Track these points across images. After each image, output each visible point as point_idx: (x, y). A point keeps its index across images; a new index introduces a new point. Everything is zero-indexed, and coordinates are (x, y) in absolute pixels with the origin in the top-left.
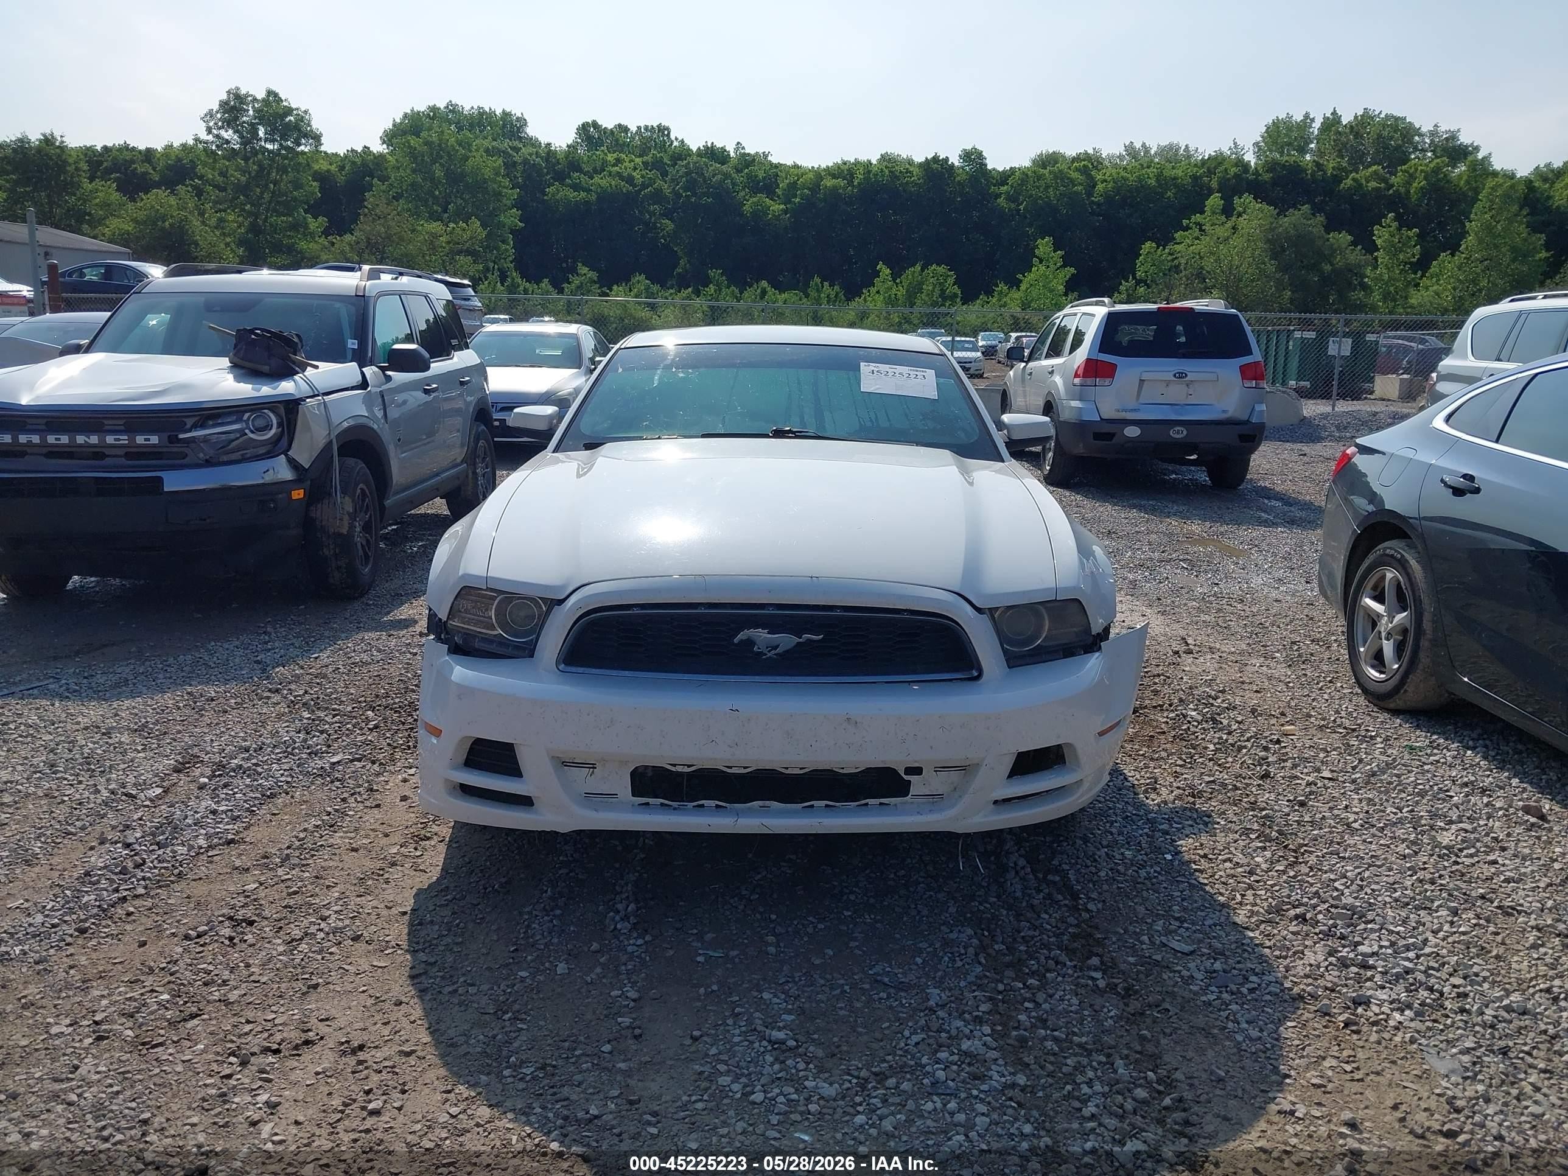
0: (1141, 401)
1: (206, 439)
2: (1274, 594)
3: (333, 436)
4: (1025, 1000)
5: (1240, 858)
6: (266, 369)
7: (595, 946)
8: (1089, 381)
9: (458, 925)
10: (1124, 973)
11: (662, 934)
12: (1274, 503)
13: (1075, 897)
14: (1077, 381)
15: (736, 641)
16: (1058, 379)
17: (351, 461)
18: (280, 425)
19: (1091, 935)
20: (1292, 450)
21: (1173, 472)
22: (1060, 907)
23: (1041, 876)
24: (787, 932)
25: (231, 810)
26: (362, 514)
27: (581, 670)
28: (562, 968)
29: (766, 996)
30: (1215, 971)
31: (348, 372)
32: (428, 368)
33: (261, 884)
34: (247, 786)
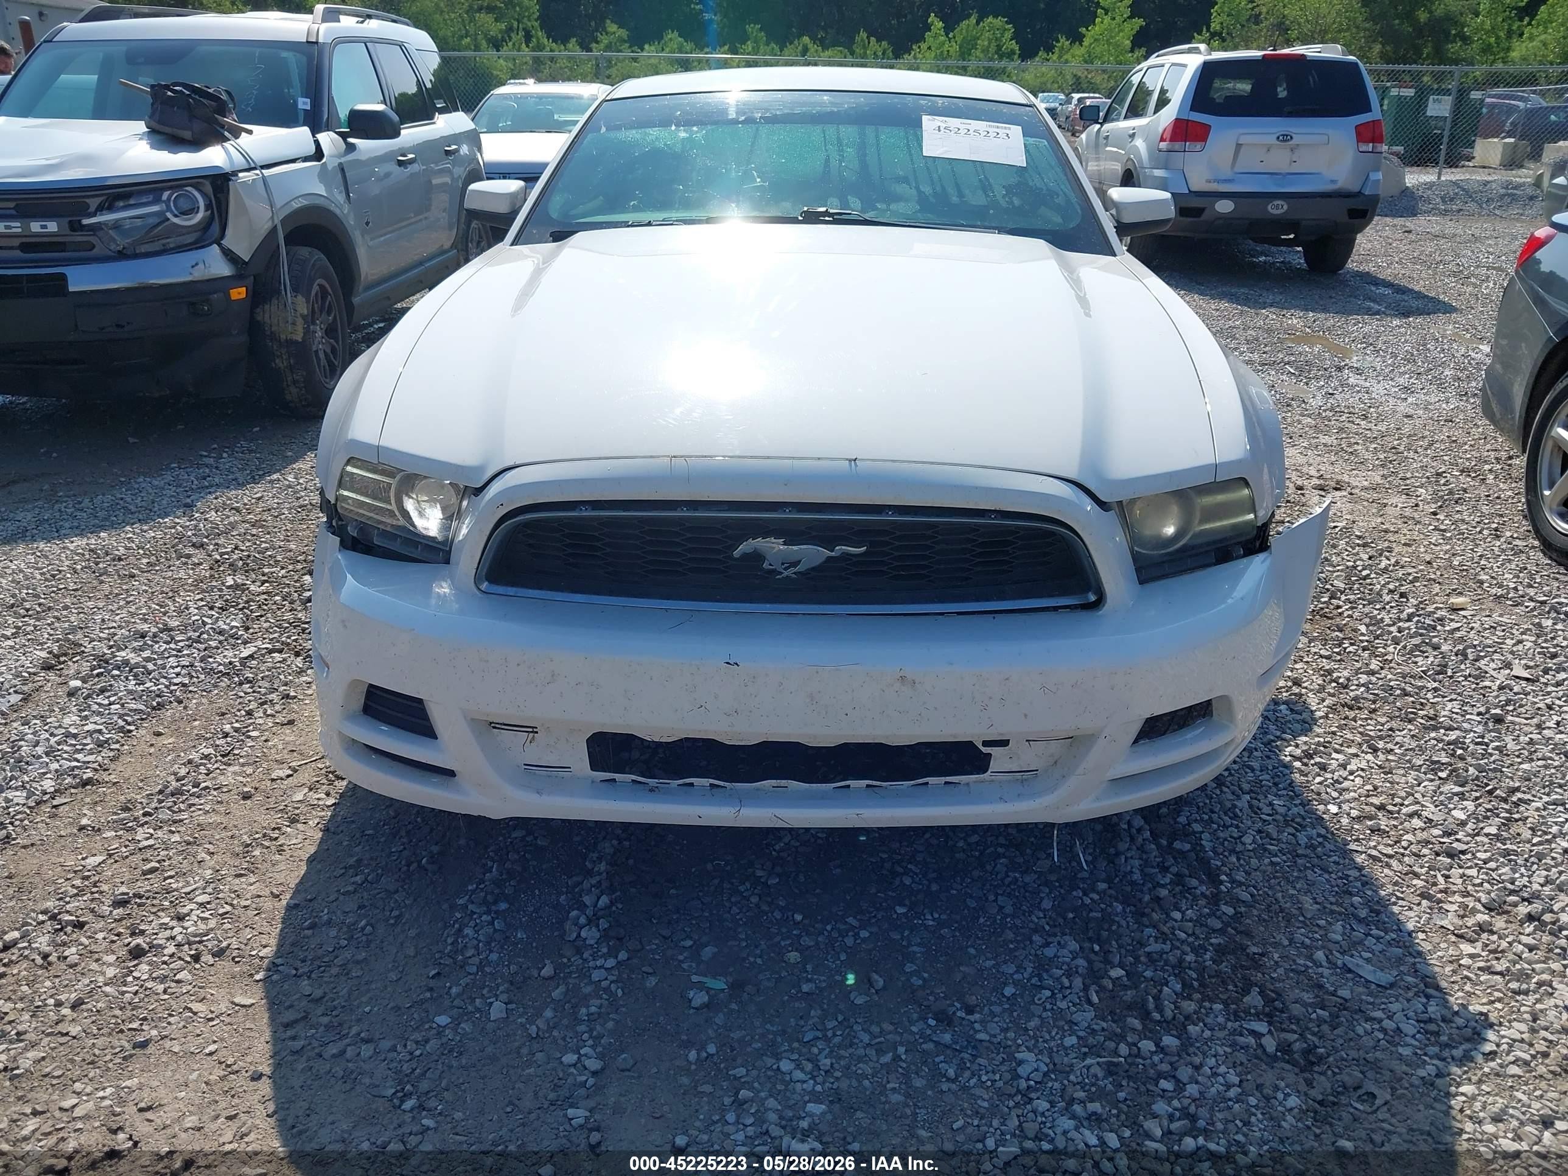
0: (1238, 169)
1: (116, 226)
2: (1402, 408)
3: (277, 221)
4: (1161, 1075)
5: (1430, 811)
6: (187, 135)
7: (548, 971)
8: (1178, 145)
9: (363, 929)
10: (1298, 1020)
11: (643, 948)
12: (1382, 290)
13: (1215, 881)
14: (1163, 145)
15: (737, 553)
16: (1139, 143)
17: (304, 252)
18: (208, 207)
19: (1244, 948)
20: (1395, 226)
21: (1262, 254)
22: (1195, 898)
23: (1164, 843)
24: (817, 943)
25: (100, 731)
26: (324, 315)
27: (511, 591)
28: (497, 1010)
29: (785, 1065)
30: (1430, 1020)
31: (298, 138)
32: (397, 134)
33: (110, 855)
34: (130, 692)
